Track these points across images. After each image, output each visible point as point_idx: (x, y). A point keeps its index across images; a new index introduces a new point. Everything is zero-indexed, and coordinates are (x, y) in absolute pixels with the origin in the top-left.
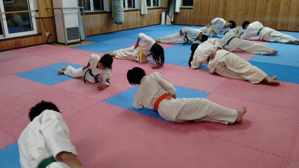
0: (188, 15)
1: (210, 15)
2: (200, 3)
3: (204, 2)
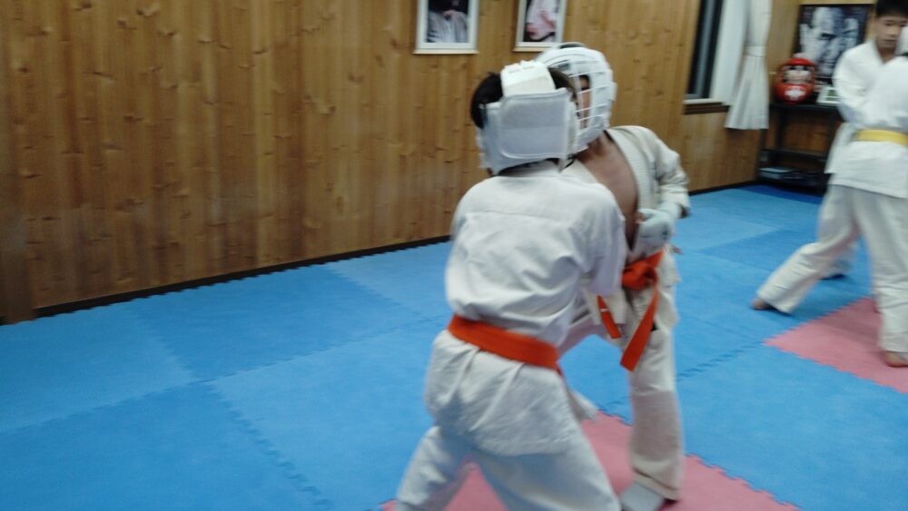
1: (184, 191)
2: (57, 90)
3: (105, 82)
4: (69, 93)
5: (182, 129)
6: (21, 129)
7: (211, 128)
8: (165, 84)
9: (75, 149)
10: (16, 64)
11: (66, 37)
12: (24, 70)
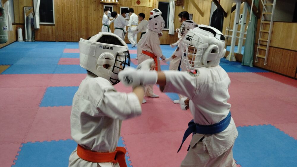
0: (50, 31)
1: (74, 31)
2: (62, 20)
3: (66, 19)
4: (63, 20)
5: (74, 25)
6: (58, 23)
7: (77, 25)
8: (72, 20)
9: (63, 26)
10: (58, 17)
11: (62, 15)
12: (59, 18)
